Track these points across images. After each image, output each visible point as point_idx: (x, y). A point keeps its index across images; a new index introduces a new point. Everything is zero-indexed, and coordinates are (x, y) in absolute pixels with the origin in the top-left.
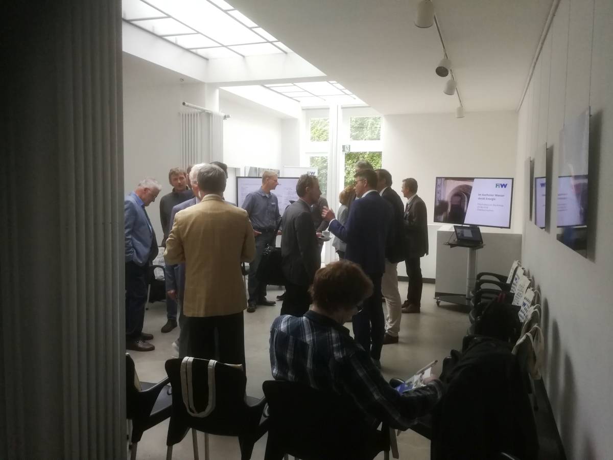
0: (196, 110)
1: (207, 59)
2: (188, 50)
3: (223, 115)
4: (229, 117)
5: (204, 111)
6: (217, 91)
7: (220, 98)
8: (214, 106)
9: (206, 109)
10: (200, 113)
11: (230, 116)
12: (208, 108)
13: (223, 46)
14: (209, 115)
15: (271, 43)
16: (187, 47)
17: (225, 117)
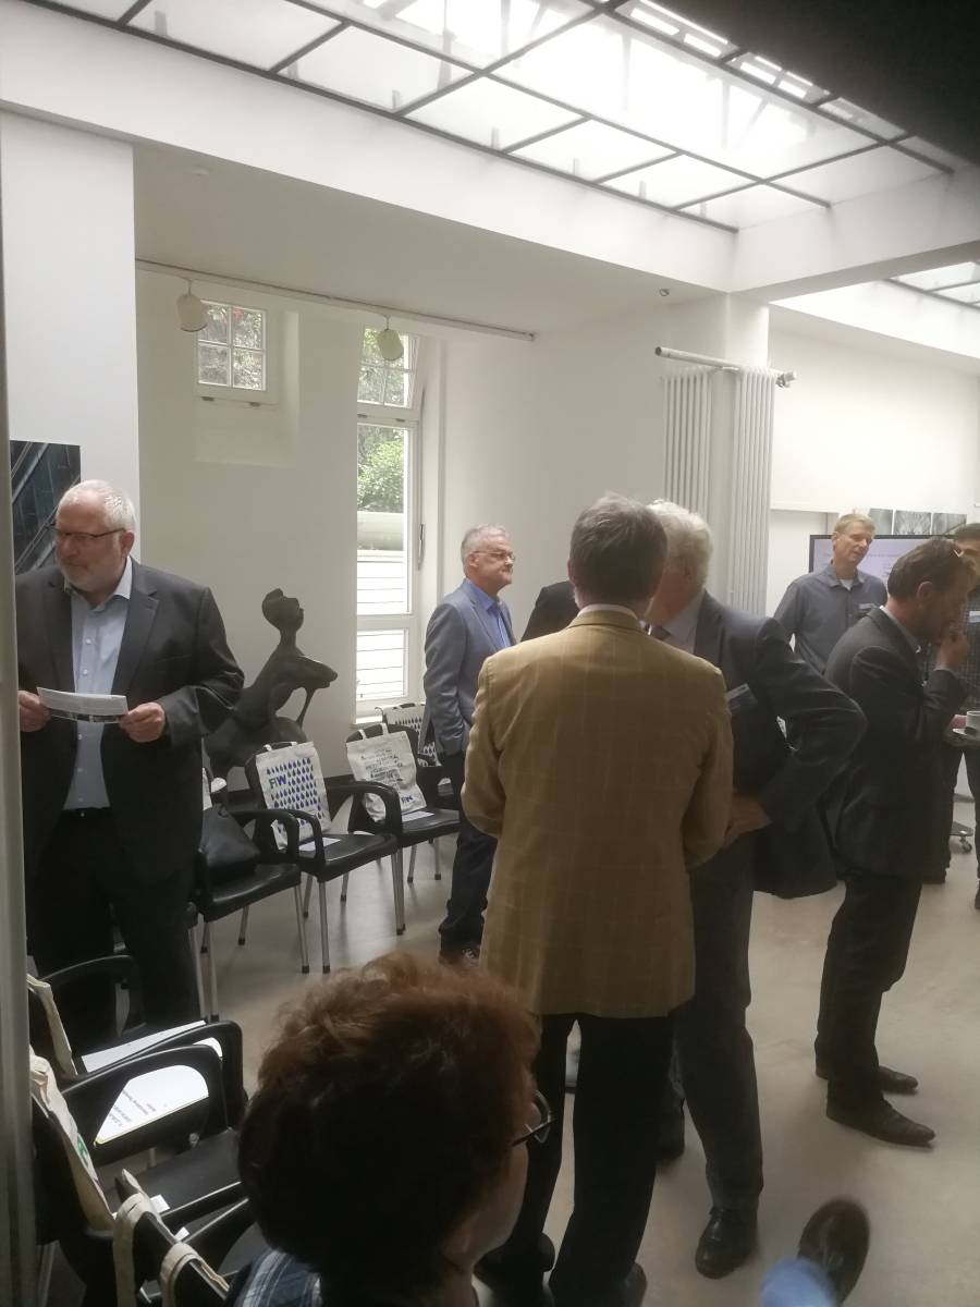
0: (700, 367)
1: (733, 230)
2: (675, 211)
3: (775, 373)
4: (790, 377)
5: (719, 366)
6: (765, 313)
7: (774, 331)
8: (752, 351)
9: (726, 361)
10: (710, 374)
11: (795, 375)
12: (732, 358)
13: (759, 181)
14: (734, 376)
15: (893, 143)
16: (672, 201)
17: (783, 381)
